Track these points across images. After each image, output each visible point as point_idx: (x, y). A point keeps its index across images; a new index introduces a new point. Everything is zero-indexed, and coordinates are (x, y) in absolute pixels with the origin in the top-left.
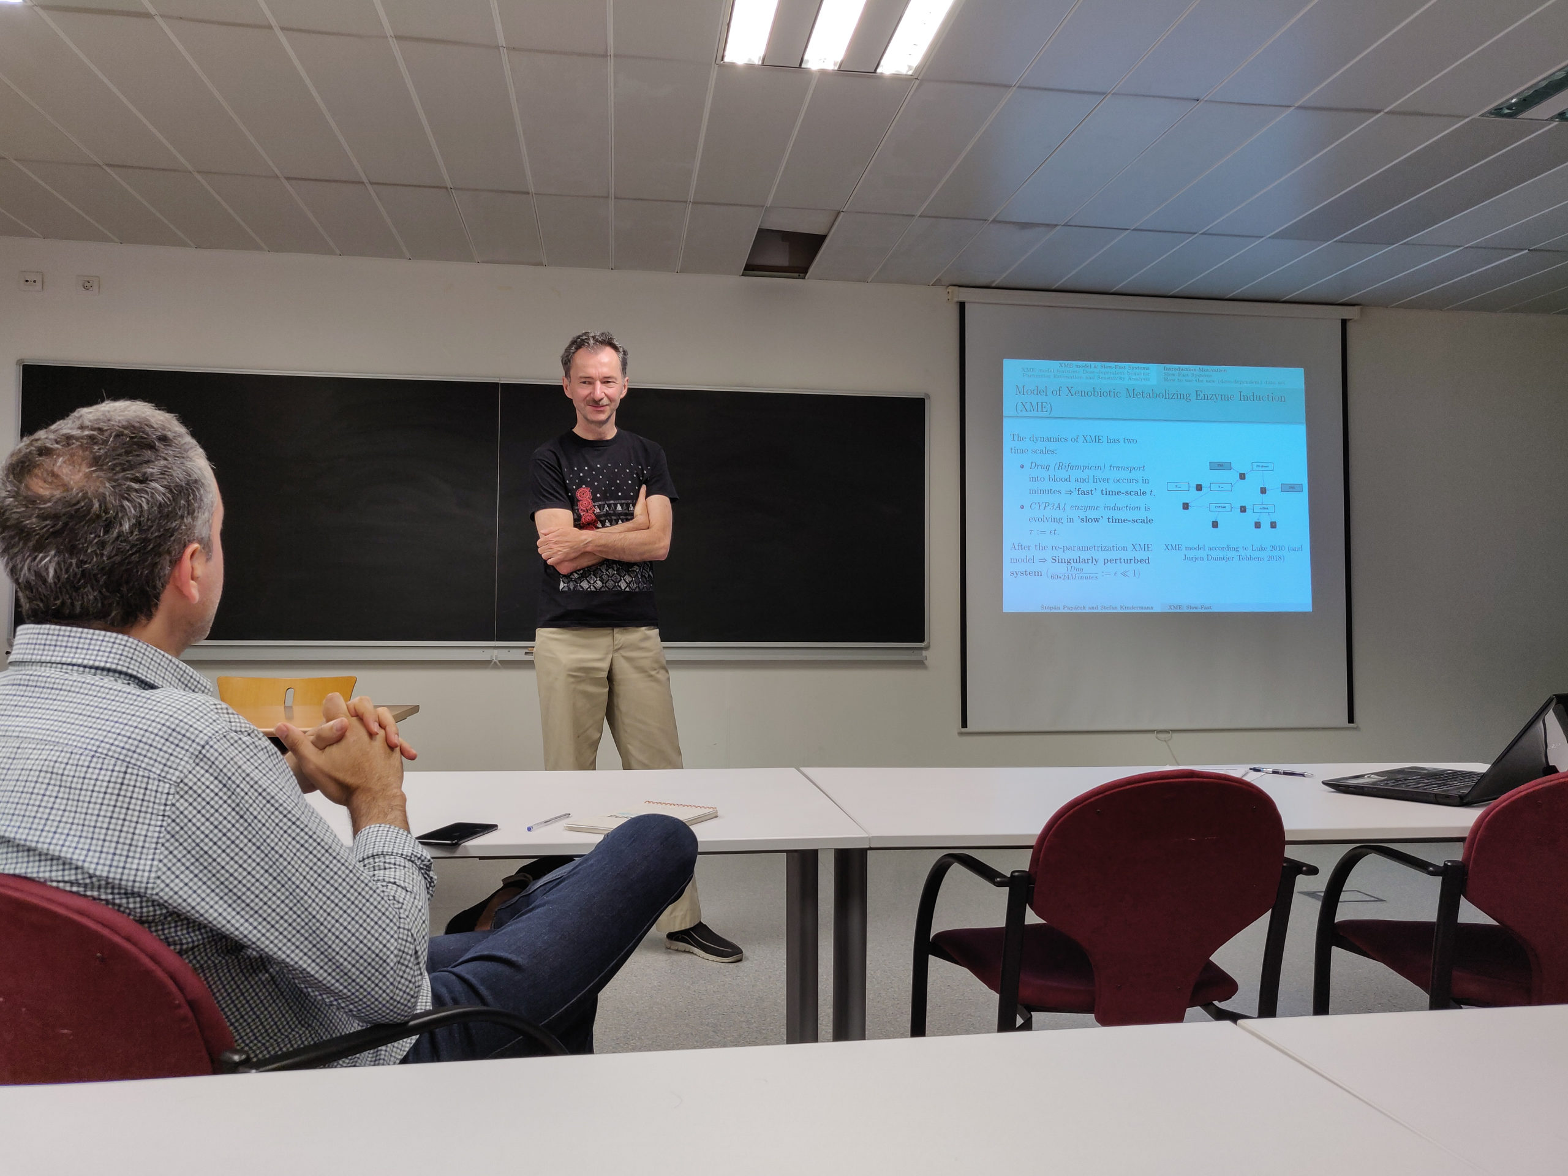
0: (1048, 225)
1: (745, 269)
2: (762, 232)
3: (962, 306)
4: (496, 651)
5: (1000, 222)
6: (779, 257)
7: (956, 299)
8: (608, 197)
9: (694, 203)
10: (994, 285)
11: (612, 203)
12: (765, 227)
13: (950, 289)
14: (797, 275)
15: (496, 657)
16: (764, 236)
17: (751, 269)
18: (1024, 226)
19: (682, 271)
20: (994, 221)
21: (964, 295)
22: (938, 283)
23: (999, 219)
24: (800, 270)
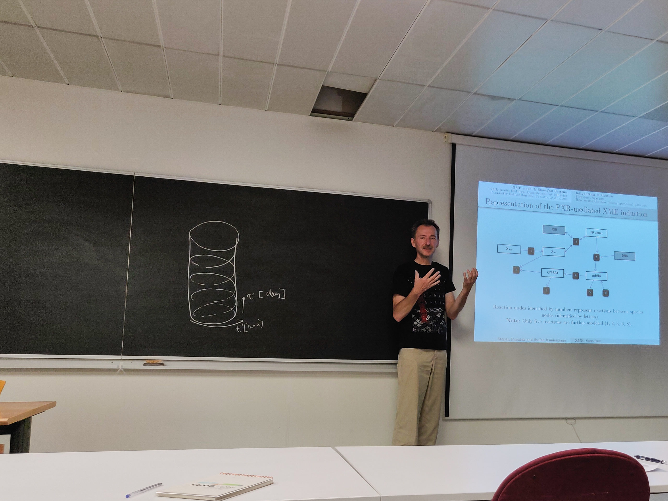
0: (509, 99)
1: (312, 112)
2: (324, 88)
3: (454, 146)
4: (121, 363)
5: (479, 94)
6: (336, 106)
7: (450, 141)
8: (218, 55)
9: (278, 65)
10: (474, 134)
11: (221, 58)
12: (326, 85)
13: (447, 135)
14: (347, 118)
15: (122, 366)
16: (326, 91)
17: (316, 112)
18: (494, 98)
19: (269, 110)
20: (475, 93)
21: (456, 139)
22: (438, 130)
23: (478, 92)
24: (350, 116)
